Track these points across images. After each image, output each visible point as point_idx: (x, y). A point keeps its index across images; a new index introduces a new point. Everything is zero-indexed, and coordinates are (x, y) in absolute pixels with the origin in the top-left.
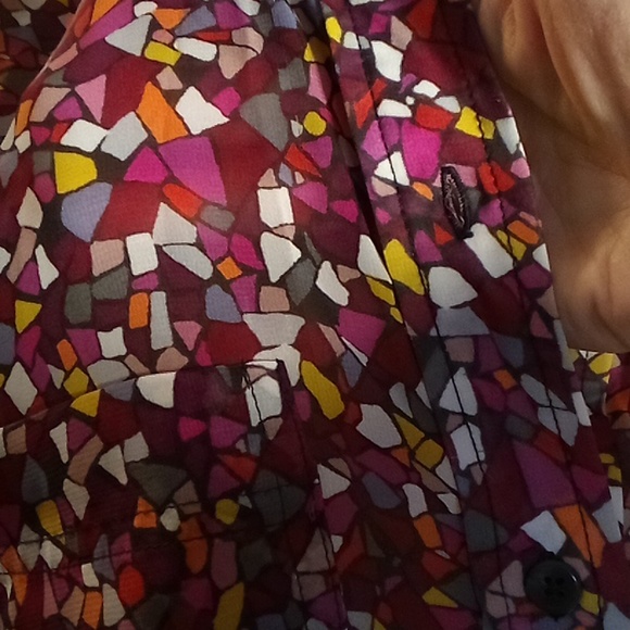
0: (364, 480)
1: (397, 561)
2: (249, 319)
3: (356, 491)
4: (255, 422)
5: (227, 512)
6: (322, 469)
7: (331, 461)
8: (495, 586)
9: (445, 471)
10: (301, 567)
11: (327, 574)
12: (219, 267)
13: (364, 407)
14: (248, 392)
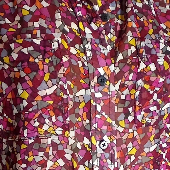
0: (71, 60)
1: (76, 74)
2: (53, 34)
3: (69, 61)
4: (53, 48)
5: (47, 61)
6: (63, 57)
7: (65, 56)
8: (93, 80)
9: (85, 57)
10: (59, 72)
11: (64, 74)
12: (49, 26)
13: (71, 47)
14: (52, 44)
